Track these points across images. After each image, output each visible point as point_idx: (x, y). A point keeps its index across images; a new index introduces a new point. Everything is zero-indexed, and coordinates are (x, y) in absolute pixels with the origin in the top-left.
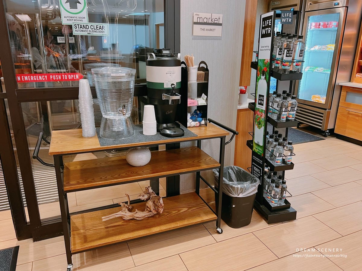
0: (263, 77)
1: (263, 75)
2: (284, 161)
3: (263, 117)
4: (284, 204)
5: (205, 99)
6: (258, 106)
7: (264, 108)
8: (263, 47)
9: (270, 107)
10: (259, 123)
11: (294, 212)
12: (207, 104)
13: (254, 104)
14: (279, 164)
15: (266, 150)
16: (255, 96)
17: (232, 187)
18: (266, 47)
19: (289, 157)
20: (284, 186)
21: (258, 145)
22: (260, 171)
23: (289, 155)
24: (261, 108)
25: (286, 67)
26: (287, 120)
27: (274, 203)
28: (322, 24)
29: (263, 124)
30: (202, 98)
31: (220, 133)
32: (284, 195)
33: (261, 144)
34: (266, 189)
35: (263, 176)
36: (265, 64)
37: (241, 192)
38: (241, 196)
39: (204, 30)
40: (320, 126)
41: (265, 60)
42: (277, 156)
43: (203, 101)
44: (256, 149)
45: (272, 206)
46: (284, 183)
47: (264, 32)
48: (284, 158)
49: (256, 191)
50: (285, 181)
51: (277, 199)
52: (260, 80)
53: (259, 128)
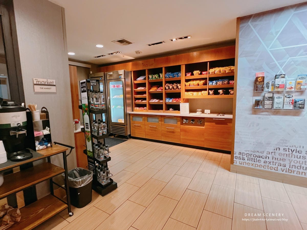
0: (86, 113)
1: (86, 112)
2: (105, 157)
3: (90, 135)
4: (110, 181)
5: (48, 130)
6: (86, 129)
7: (89, 130)
8: (84, 97)
9: (93, 129)
10: (88, 139)
11: (116, 184)
12: (50, 132)
13: (84, 128)
14: (102, 159)
15: (95, 153)
16: (84, 124)
17: (76, 182)
18: (85, 97)
19: (107, 154)
20: (108, 171)
21: (90, 151)
22: (93, 167)
23: (107, 153)
24: (88, 130)
25: (97, 107)
26: (103, 135)
27: (104, 183)
28: (116, 86)
29: (90, 139)
30: (46, 130)
31: (62, 150)
32: (109, 176)
33: (91, 151)
34: (99, 176)
35: (95, 169)
36: (86, 106)
37: (82, 183)
38: (82, 185)
39: (43, 88)
40: (124, 134)
41: (85, 104)
42: (101, 155)
43: (47, 131)
44: (89, 154)
45: (103, 185)
46: (108, 169)
47: (82, 89)
48: (105, 155)
49: (92, 179)
50: (108, 168)
51: (105, 180)
52: (85, 115)
53: (89, 141)
